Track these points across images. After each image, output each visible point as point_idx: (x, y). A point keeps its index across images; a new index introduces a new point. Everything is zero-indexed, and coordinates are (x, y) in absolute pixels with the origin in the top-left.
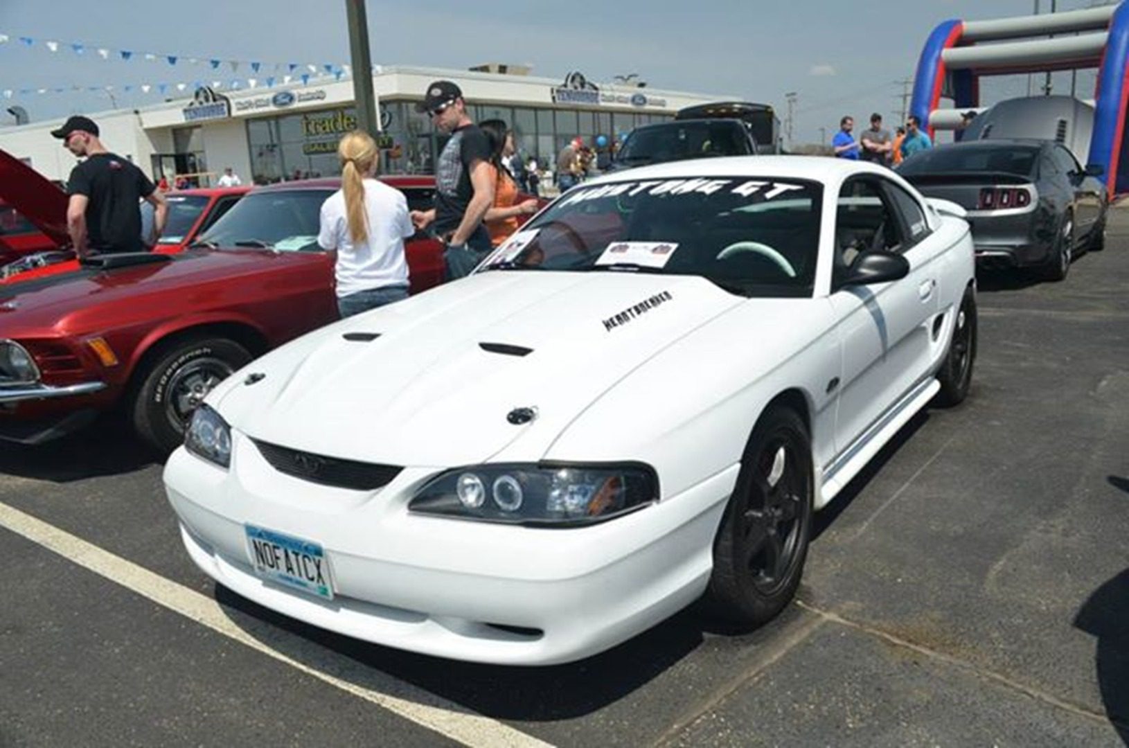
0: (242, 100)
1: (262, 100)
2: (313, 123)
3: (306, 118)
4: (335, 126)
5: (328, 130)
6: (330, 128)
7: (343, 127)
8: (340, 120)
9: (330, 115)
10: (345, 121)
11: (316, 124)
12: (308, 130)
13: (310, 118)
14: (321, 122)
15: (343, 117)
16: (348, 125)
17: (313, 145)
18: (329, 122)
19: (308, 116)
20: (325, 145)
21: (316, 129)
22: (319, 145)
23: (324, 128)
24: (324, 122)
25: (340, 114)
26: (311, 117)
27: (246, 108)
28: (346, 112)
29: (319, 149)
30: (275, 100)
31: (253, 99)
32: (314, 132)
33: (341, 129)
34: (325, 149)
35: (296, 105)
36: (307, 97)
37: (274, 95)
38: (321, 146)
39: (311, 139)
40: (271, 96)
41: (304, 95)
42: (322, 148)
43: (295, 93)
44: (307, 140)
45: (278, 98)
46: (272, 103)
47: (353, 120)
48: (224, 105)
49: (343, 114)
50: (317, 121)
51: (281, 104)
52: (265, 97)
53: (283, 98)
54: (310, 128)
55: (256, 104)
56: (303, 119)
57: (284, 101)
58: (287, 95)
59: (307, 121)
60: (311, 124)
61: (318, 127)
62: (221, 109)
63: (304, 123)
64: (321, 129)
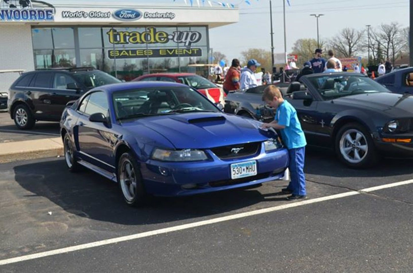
0: (73, 10)
1: (100, 13)
2: (122, 35)
3: (115, 31)
4: (146, 37)
5: (138, 40)
6: (141, 40)
7: (155, 39)
8: (152, 34)
9: (142, 30)
10: (157, 35)
11: (125, 36)
12: (115, 39)
13: (118, 31)
14: (131, 34)
15: (155, 33)
16: (160, 39)
17: (120, 52)
18: (140, 35)
19: (115, 28)
20: (134, 52)
21: (125, 39)
22: (128, 51)
23: (135, 39)
24: (134, 35)
25: (152, 30)
26: (118, 29)
28: (158, 29)
30: (117, 14)
31: (87, 11)
32: (122, 41)
33: (153, 40)
34: (135, 55)
35: (142, 20)
36: (154, 16)
37: (116, 10)
38: (130, 52)
39: (119, 47)
40: (113, 11)
41: (153, 14)
42: (130, 54)
43: (142, 11)
44: (114, 48)
45: (122, 13)
46: (113, 15)
47: (165, 36)
48: (51, 11)
49: (155, 30)
50: (127, 34)
51: (124, 18)
52: (104, 11)
53: (128, 13)
54: (118, 39)
55: (92, 15)
56: (110, 30)
57: (130, 15)
58: (133, 12)
59: (116, 33)
60: (119, 35)
61: (127, 38)
62: (47, 15)
63: (111, 33)
64: (131, 40)
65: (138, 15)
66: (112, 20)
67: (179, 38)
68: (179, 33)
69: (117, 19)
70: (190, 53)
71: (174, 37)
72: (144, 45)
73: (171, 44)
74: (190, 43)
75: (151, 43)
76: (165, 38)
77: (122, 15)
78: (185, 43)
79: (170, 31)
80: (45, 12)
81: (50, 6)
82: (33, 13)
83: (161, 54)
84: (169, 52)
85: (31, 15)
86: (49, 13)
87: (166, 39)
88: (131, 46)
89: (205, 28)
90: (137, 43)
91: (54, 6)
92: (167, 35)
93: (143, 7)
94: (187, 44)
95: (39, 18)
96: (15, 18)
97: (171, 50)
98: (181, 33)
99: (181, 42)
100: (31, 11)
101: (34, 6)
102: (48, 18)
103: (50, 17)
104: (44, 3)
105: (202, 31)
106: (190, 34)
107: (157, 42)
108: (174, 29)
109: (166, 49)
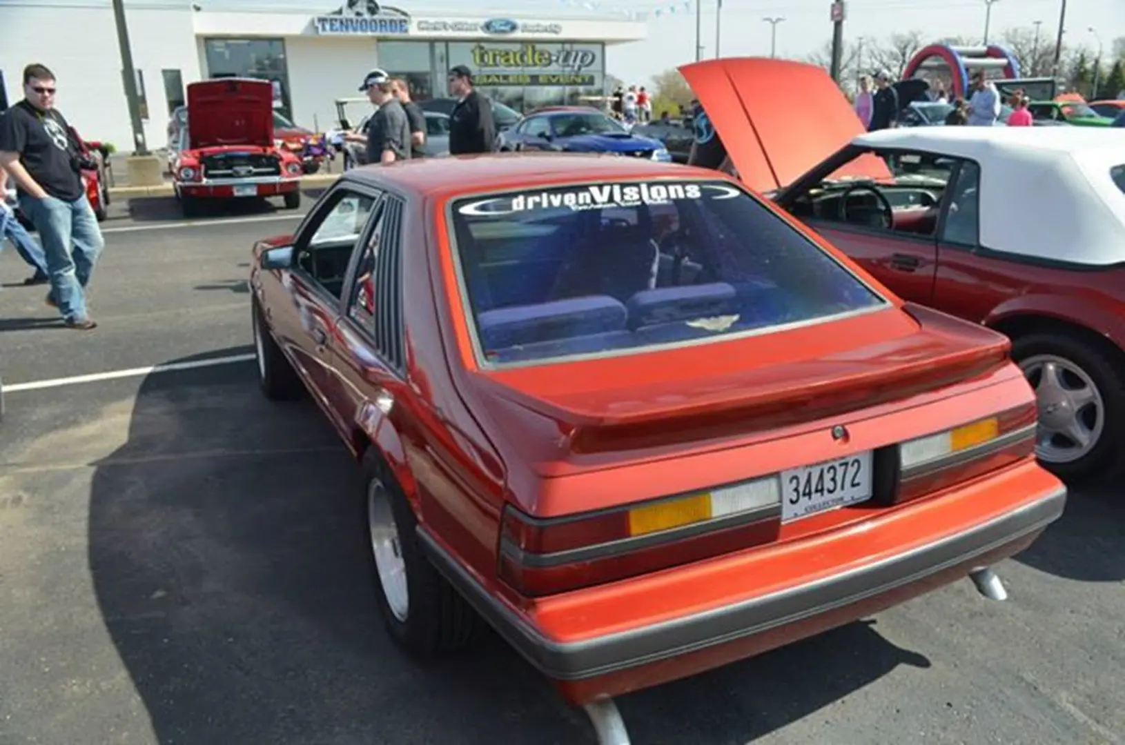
0: (432, 20)
1: (466, 24)
2: (491, 54)
3: (482, 48)
4: (522, 58)
5: (512, 62)
6: (515, 61)
7: (534, 61)
8: (530, 53)
9: (517, 47)
11: (495, 56)
12: (482, 59)
14: (503, 53)
15: (534, 52)
16: (540, 60)
17: (488, 77)
18: (515, 54)
19: (483, 44)
20: (506, 77)
21: (494, 60)
22: (498, 77)
23: (507, 60)
24: (507, 54)
25: (530, 48)
26: (486, 46)
27: (435, 29)
28: (538, 47)
29: (496, 80)
30: (488, 26)
31: (450, 21)
32: (491, 62)
33: (531, 62)
34: (505, 81)
35: (518, 34)
36: (536, 28)
37: (486, 20)
38: (501, 78)
39: (487, 70)
40: (482, 21)
41: (533, 26)
42: (501, 80)
43: (519, 22)
44: (480, 71)
45: (494, 24)
46: (482, 28)
47: (547, 56)
48: (405, 21)
49: (533, 48)
50: (497, 53)
51: (496, 31)
52: (470, 21)
53: (501, 25)
54: (486, 58)
55: (456, 27)
56: (476, 47)
57: (503, 28)
58: (507, 23)
59: (483, 51)
60: (488, 54)
61: (498, 58)
62: (401, 26)
63: (477, 52)
64: (503, 61)
65: (514, 28)
66: (481, 34)
67: (566, 59)
68: (565, 53)
69: (486, 32)
70: (579, 80)
71: (558, 58)
72: (520, 68)
73: (554, 69)
74: (579, 68)
75: (528, 66)
76: (545, 59)
77: (494, 27)
78: (573, 67)
79: (553, 49)
80: (398, 23)
81: (404, 14)
82: (383, 23)
83: (541, 80)
84: (551, 78)
85: (381, 26)
86: (403, 24)
87: (548, 62)
88: (502, 69)
89: (599, 47)
90: (511, 65)
91: (409, 13)
92: (550, 55)
93: (522, 17)
94: (576, 68)
95: (392, 31)
96: (362, 30)
97: (554, 76)
98: (568, 54)
99: (568, 66)
100: (381, 21)
101: (385, 14)
102: (401, 30)
103: (404, 28)
104: (397, 10)
105: (596, 49)
106: (580, 55)
107: (535, 65)
108: (559, 46)
109: (547, 76)
